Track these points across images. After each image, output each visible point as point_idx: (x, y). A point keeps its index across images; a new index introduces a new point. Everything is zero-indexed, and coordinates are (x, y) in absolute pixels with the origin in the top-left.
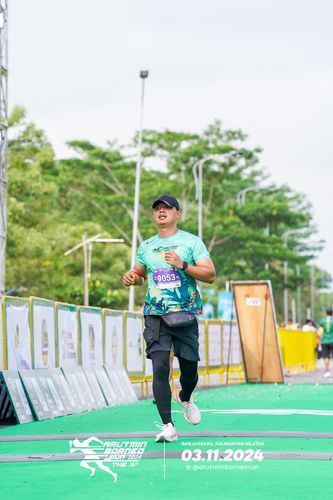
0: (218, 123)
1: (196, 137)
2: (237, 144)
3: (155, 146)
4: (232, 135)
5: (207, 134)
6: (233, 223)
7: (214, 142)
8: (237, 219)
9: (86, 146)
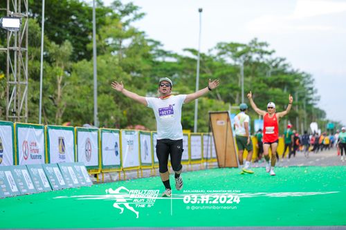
0: (256, 39)
1: (245, 45)
2: (264, 48)
3: (225, 50)
4: (262, 44)
5: (251, 44)
6: (264, 87)
7: (254, 48)
8: (266, 85)
9: (193, 51)
